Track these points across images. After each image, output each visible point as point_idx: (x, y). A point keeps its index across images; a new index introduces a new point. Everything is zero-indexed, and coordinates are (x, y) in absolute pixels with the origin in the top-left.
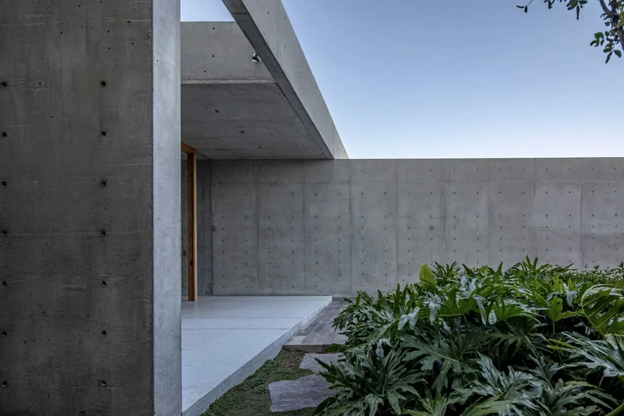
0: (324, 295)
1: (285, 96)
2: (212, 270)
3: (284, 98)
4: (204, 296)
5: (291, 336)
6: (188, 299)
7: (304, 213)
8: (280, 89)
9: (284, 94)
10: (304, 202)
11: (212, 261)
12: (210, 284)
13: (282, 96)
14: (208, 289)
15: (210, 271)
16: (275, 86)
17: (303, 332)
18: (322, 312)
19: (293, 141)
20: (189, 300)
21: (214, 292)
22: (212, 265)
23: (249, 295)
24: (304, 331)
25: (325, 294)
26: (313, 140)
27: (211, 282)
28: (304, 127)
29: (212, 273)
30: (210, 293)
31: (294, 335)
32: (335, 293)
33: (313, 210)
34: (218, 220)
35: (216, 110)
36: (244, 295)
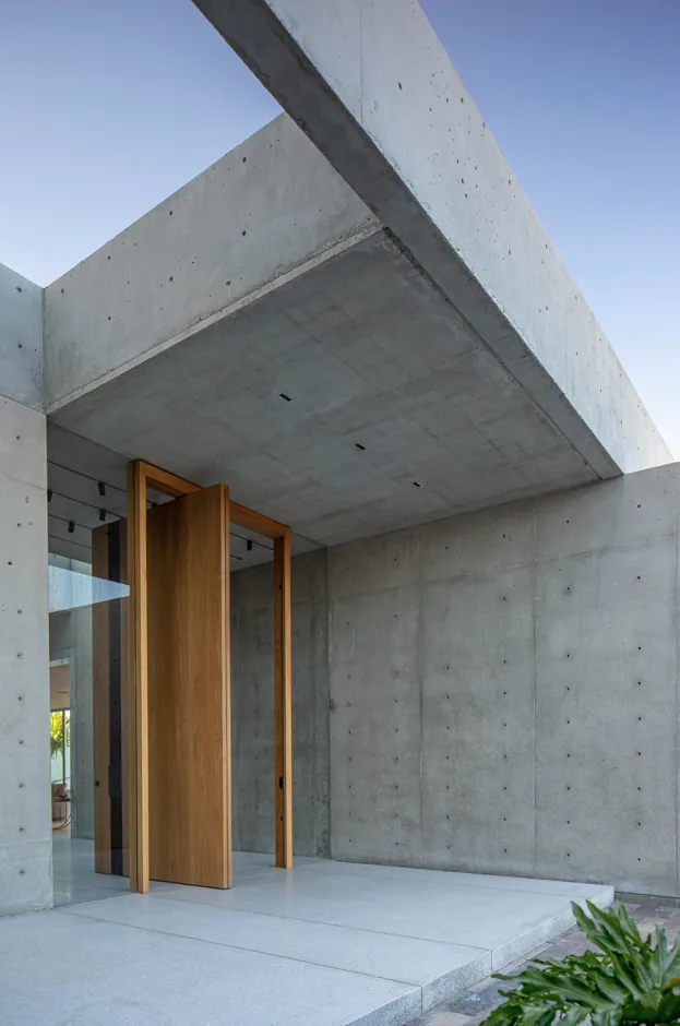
0: (589, 882)
1: (423, 272)
2: (330, 799)
3: (424, 282)
4: (315, 859)
5: (426, 1007)
6: (274, 863)
7: (535, 646)
8: (404, 250)
9: (418, 266)
10: (535, 618)
11: (329, 781)
12: (324, 832)
13: (416, 272)
14: (321, 844)
15: (324, 802)
16: (385, 243)
17: (473, 998)
18: (565, 935)
19: (490, 442)
20: (277, 866)
21: (333, 851)
22: (329, 788)
23: (402, 864)
24: (480, 994)
25: (592, 877)
26: (544, 421)
27: (326, 827)
28: (506, 378)
29: (329, 806)
30: (325, 852)
31: (438, 1006)
32: (624, 878)
33: (560, 636)
34: (341, 687)
35: (282, 396)
36: (390, 863)
